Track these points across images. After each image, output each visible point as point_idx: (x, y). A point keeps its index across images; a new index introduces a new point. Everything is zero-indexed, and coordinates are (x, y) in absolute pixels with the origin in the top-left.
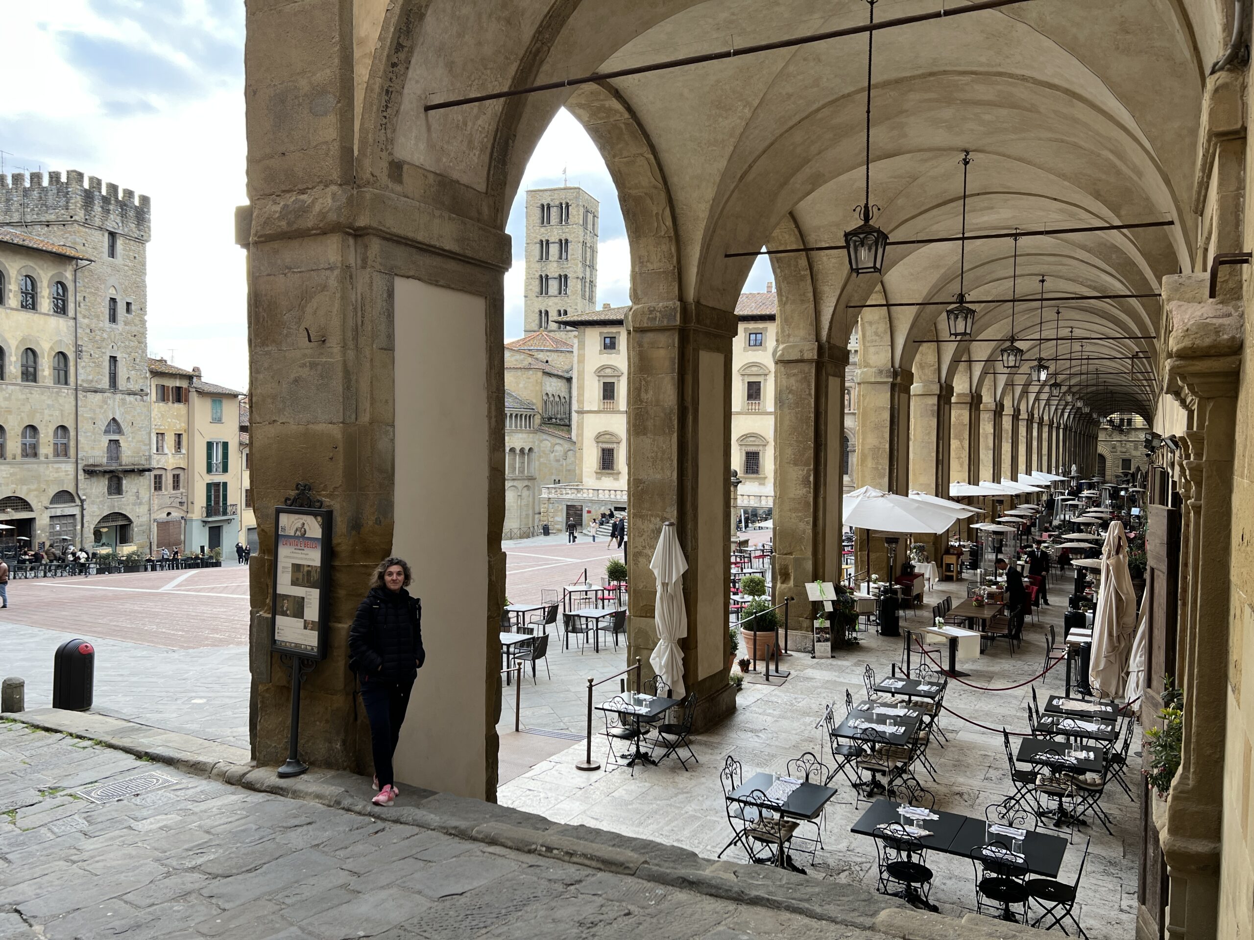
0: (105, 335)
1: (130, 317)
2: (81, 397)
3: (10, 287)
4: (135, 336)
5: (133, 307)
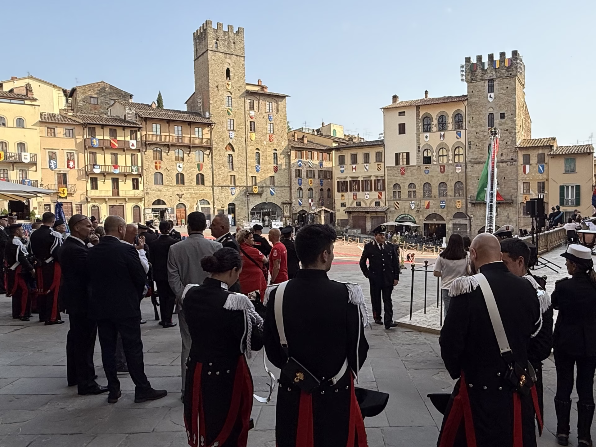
0: (486, 134)
1: (503, 120)
2: (470, 167)
3: (433, 123)
4: (507, 130)
5: (505, 115)
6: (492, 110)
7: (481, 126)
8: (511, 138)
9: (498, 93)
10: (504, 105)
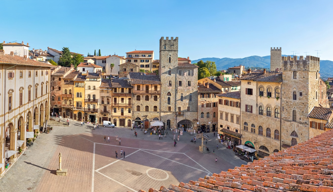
0: (292, 104)
1: (301, 97)
2: (283, 122)
3: (264, 91)
4: (303, 104)
5: (303, 94)
6: (295, 90)
7: (289, 98)
8: (305, 109)
9: (299, 80)
10: (302, 87)
